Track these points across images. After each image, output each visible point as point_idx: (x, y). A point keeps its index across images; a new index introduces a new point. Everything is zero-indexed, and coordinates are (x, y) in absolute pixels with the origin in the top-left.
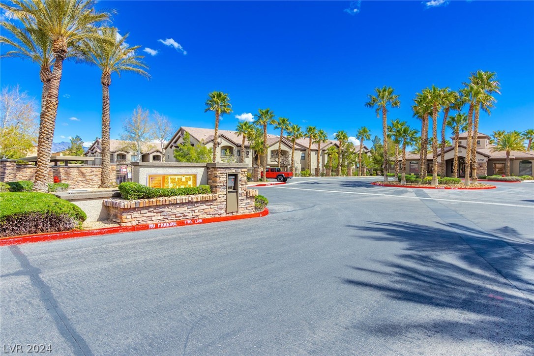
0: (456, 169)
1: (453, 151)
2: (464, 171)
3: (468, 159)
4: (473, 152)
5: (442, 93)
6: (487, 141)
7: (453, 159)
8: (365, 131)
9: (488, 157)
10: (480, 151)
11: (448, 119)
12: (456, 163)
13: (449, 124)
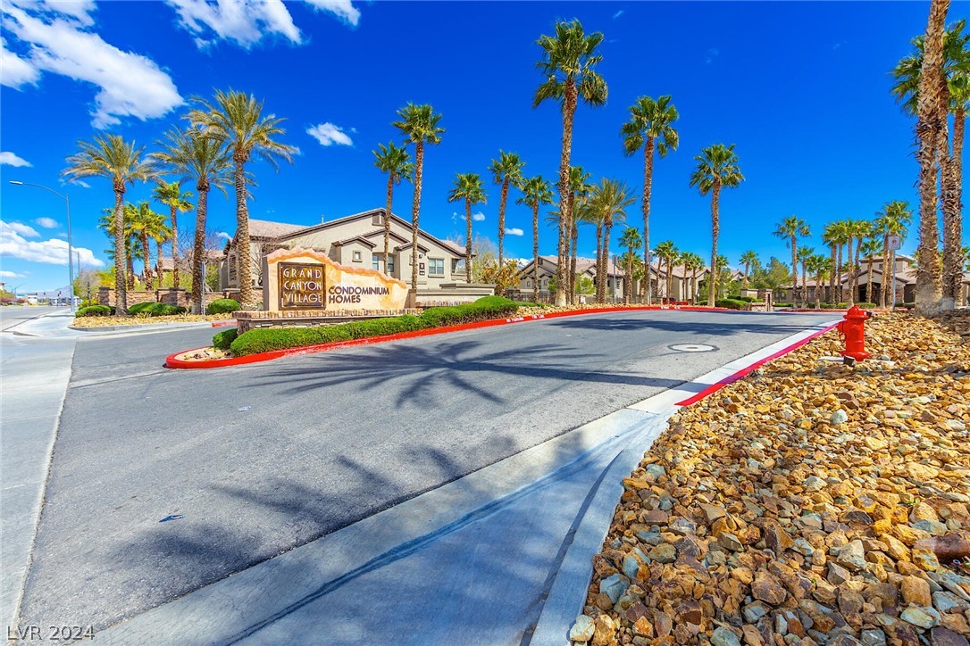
0: (869, 295)
1: (866, 275)
2: (879, 297)
3: (884, 285)
4: (888, 279)
5: (858, 226)
6: (905, 264)
7: (866, 284)
8: (751, 255)
9: (905, 282)
10: (897, 275)
11: (862, 246)
12: (869, 289)
13: (863, 249)
